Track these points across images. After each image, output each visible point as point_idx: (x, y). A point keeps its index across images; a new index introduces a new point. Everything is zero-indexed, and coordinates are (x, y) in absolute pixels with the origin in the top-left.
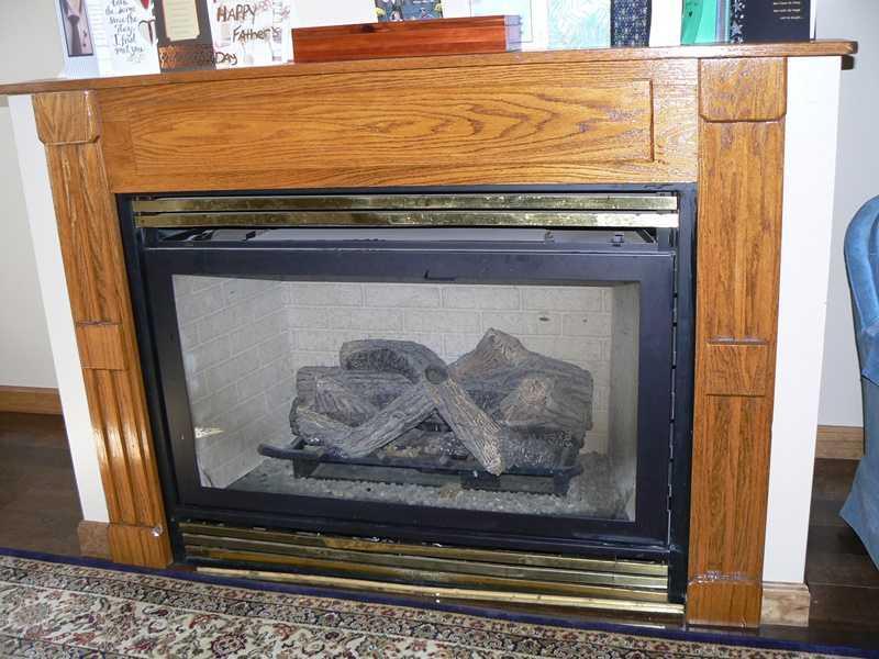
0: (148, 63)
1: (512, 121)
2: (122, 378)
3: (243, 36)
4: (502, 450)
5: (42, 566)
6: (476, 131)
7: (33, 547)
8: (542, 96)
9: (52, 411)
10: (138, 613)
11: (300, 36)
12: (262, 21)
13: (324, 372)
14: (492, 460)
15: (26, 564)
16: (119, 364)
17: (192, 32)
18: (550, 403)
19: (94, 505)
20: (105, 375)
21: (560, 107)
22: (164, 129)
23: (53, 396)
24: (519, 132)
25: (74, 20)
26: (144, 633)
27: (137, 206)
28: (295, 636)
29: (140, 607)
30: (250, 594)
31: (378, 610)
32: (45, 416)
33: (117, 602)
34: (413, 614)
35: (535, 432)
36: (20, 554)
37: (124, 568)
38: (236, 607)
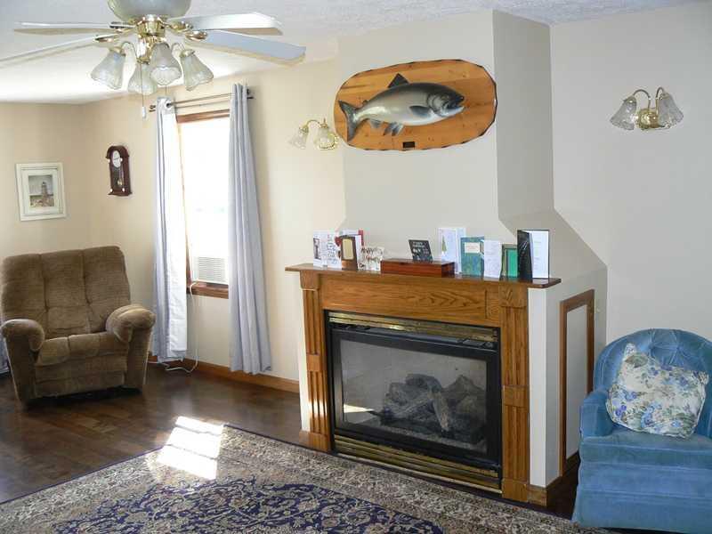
0: (338, 265)
1: (442, 300)
2: (320, 375)
3: (369, 259)
4: (448, 421)
5: (284, 444)
6: (433, 302)
7: (281, 438)
8: (453, 293)
9: (296, 392)
10: (311, 462)
11: (383, 263)
12: (374, 255)
13: (397, 385)
14: (444, 425)
15: (279, 443)
16: (318, 370)
17: (352, 258)
18: (473, 406)
19: (306, 425)
20: (314, 374)
21: (458, 297)
22: (341, 289)
23: (297, 385)
24: (446, 304)
25: (317, 247)
26: (311, 467)
27: (331, 314)
28: (360, 477)
29: (313, 461)
30: (352, 463)
31: (392, 474)
32: (293, 393)
33: (305, 458)
34: (405, 477)
35: (466, 417)
36: (277, 440)
37: (312, 449)
38: (345, 466)
